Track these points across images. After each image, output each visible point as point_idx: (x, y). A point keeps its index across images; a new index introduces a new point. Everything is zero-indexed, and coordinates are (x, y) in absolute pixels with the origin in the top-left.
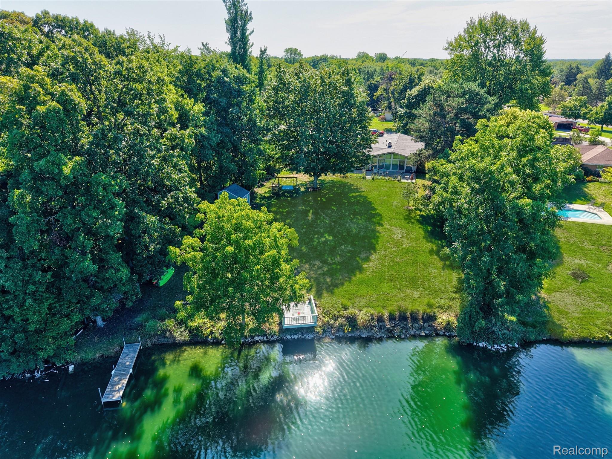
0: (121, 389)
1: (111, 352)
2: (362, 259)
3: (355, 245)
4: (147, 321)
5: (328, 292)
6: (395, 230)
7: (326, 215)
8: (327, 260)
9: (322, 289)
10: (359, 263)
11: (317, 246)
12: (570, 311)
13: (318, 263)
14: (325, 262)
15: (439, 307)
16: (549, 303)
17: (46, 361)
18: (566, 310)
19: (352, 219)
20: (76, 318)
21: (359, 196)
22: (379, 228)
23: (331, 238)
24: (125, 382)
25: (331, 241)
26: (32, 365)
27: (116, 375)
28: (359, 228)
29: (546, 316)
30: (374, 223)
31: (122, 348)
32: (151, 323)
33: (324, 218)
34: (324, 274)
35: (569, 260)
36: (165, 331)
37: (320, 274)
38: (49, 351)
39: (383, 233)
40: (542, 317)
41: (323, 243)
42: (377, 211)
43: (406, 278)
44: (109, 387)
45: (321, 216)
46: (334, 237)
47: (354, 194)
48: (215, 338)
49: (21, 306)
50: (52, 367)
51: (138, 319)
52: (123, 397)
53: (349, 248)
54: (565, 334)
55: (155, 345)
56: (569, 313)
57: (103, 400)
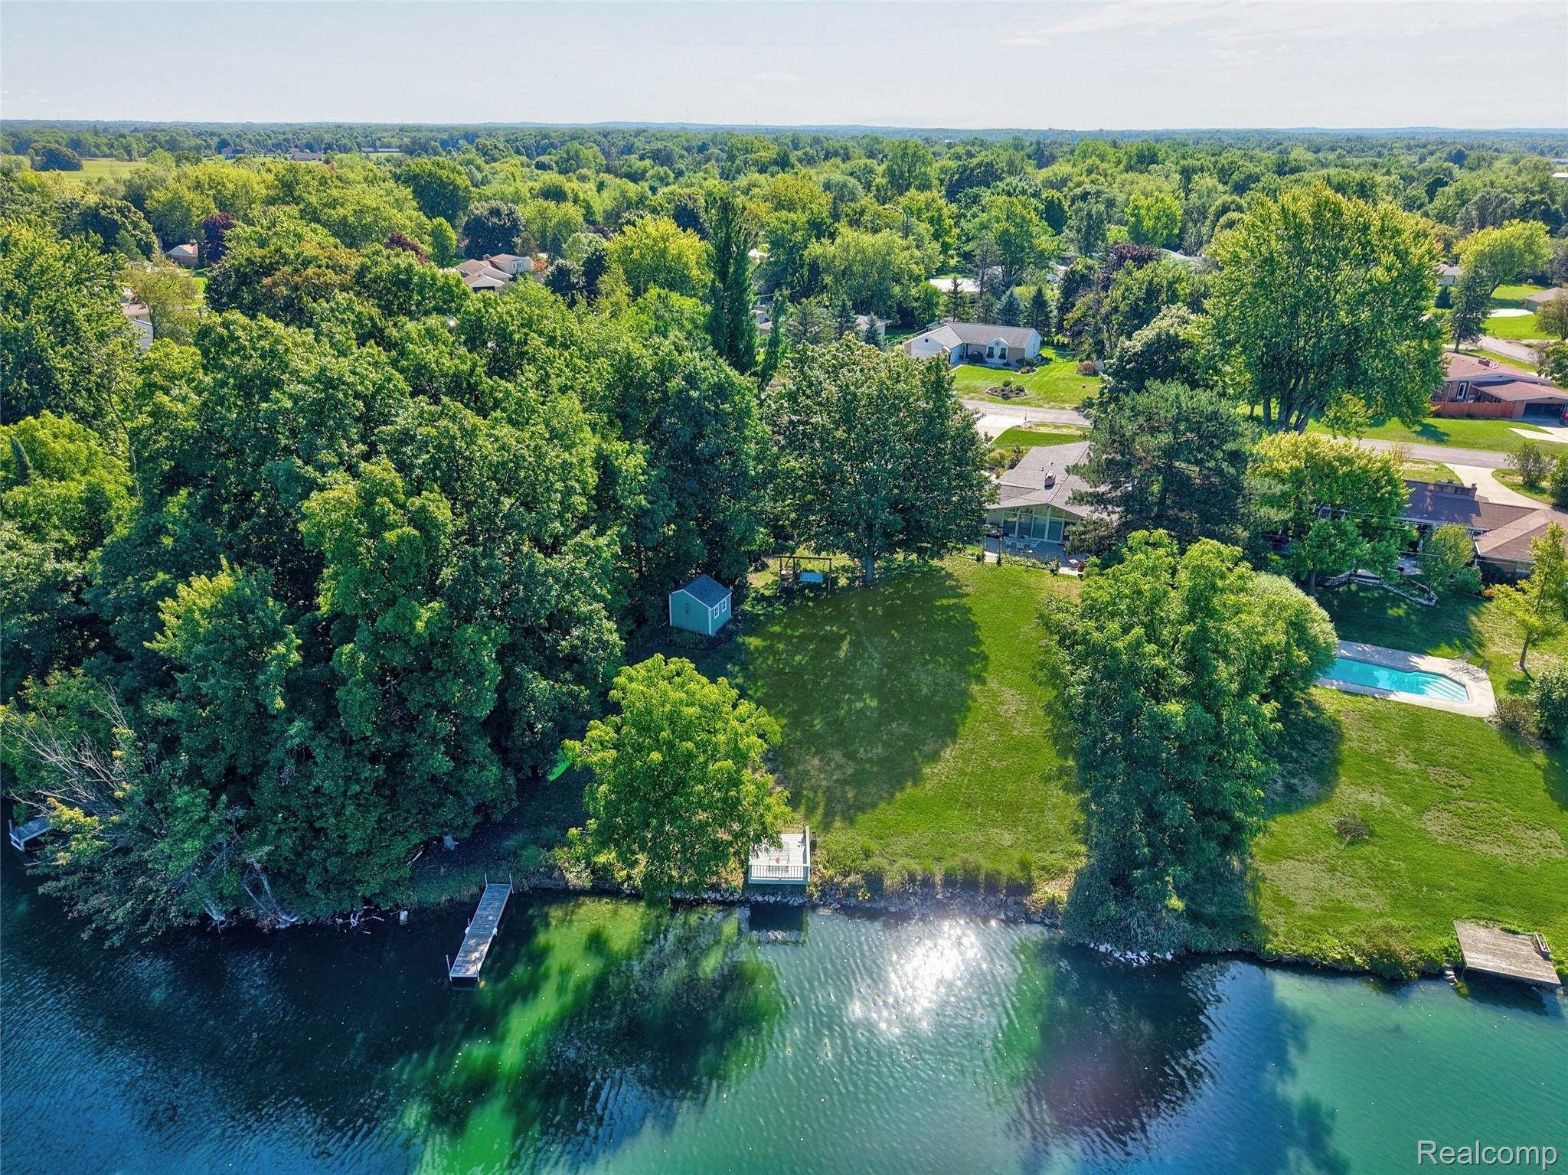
0: (479, 959)
1: (465, 895)
2: (925, 756)
3: (919, 722)
4: (524, 847)
5: (844, 819)
6: (1008, 694)
7: (876, 649)
8: (857, 751)
9: (834, 814)
10: (916, 763)
11: (844, 718)
12: (1299, 901)
13: (837, 756)
14: (851, 756)
15: (1043, 868)
16: (1264, 880)
17: (367, 901)
18: (1292, 898)
19: (926, 663)
20: (416, 838)
21: (956, 607)
22: (975, 688)
23: (874, 703)
24: (485, 948)
25: (873, 710)
26: (346, 906)
27: (472, 936)
28: (936, 684)
29: (1246, 907)
30: (968, 674)
31: (482, 890)
32: (531, 850)
33: (870, 657)
34: (843, 782)
35: (1349, 791)
36: (552, 868)
37: (837, 781)
38: (374, 887)
39: (981, 700)
40: (1238, 907)
41: (857, 711)
42: (982, 648)
43: (999, 803)
44: (461, 954)
45: (865, 650)
46: (882, 701)
47: (945, 602)
48: (634, 887)
49: (338, 814)
50: (374, 911)
51: (510, 843)
52: (481, 972)
53: (905, 729)
54: (1268, 946)
55: (534, 888)
56: (1294, 905)
57: (452, 975)
